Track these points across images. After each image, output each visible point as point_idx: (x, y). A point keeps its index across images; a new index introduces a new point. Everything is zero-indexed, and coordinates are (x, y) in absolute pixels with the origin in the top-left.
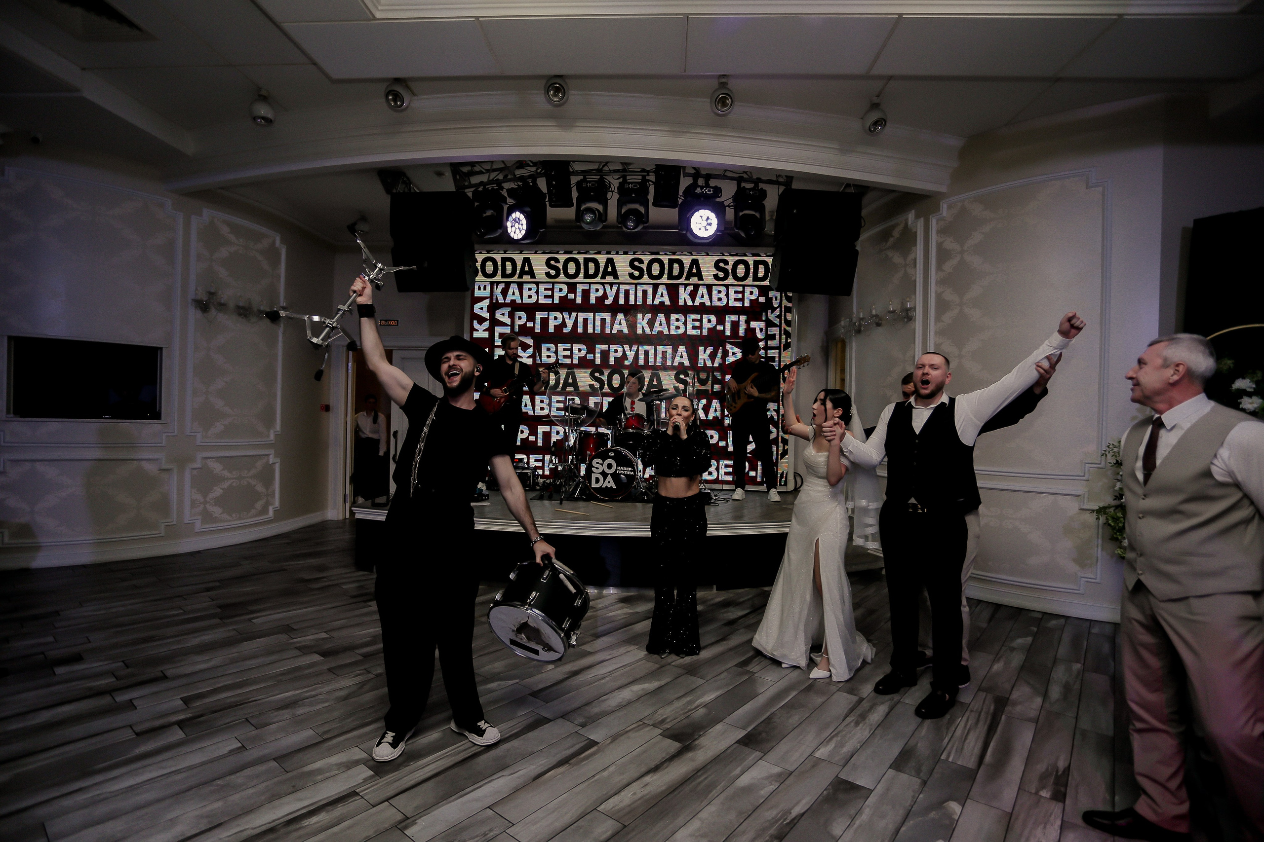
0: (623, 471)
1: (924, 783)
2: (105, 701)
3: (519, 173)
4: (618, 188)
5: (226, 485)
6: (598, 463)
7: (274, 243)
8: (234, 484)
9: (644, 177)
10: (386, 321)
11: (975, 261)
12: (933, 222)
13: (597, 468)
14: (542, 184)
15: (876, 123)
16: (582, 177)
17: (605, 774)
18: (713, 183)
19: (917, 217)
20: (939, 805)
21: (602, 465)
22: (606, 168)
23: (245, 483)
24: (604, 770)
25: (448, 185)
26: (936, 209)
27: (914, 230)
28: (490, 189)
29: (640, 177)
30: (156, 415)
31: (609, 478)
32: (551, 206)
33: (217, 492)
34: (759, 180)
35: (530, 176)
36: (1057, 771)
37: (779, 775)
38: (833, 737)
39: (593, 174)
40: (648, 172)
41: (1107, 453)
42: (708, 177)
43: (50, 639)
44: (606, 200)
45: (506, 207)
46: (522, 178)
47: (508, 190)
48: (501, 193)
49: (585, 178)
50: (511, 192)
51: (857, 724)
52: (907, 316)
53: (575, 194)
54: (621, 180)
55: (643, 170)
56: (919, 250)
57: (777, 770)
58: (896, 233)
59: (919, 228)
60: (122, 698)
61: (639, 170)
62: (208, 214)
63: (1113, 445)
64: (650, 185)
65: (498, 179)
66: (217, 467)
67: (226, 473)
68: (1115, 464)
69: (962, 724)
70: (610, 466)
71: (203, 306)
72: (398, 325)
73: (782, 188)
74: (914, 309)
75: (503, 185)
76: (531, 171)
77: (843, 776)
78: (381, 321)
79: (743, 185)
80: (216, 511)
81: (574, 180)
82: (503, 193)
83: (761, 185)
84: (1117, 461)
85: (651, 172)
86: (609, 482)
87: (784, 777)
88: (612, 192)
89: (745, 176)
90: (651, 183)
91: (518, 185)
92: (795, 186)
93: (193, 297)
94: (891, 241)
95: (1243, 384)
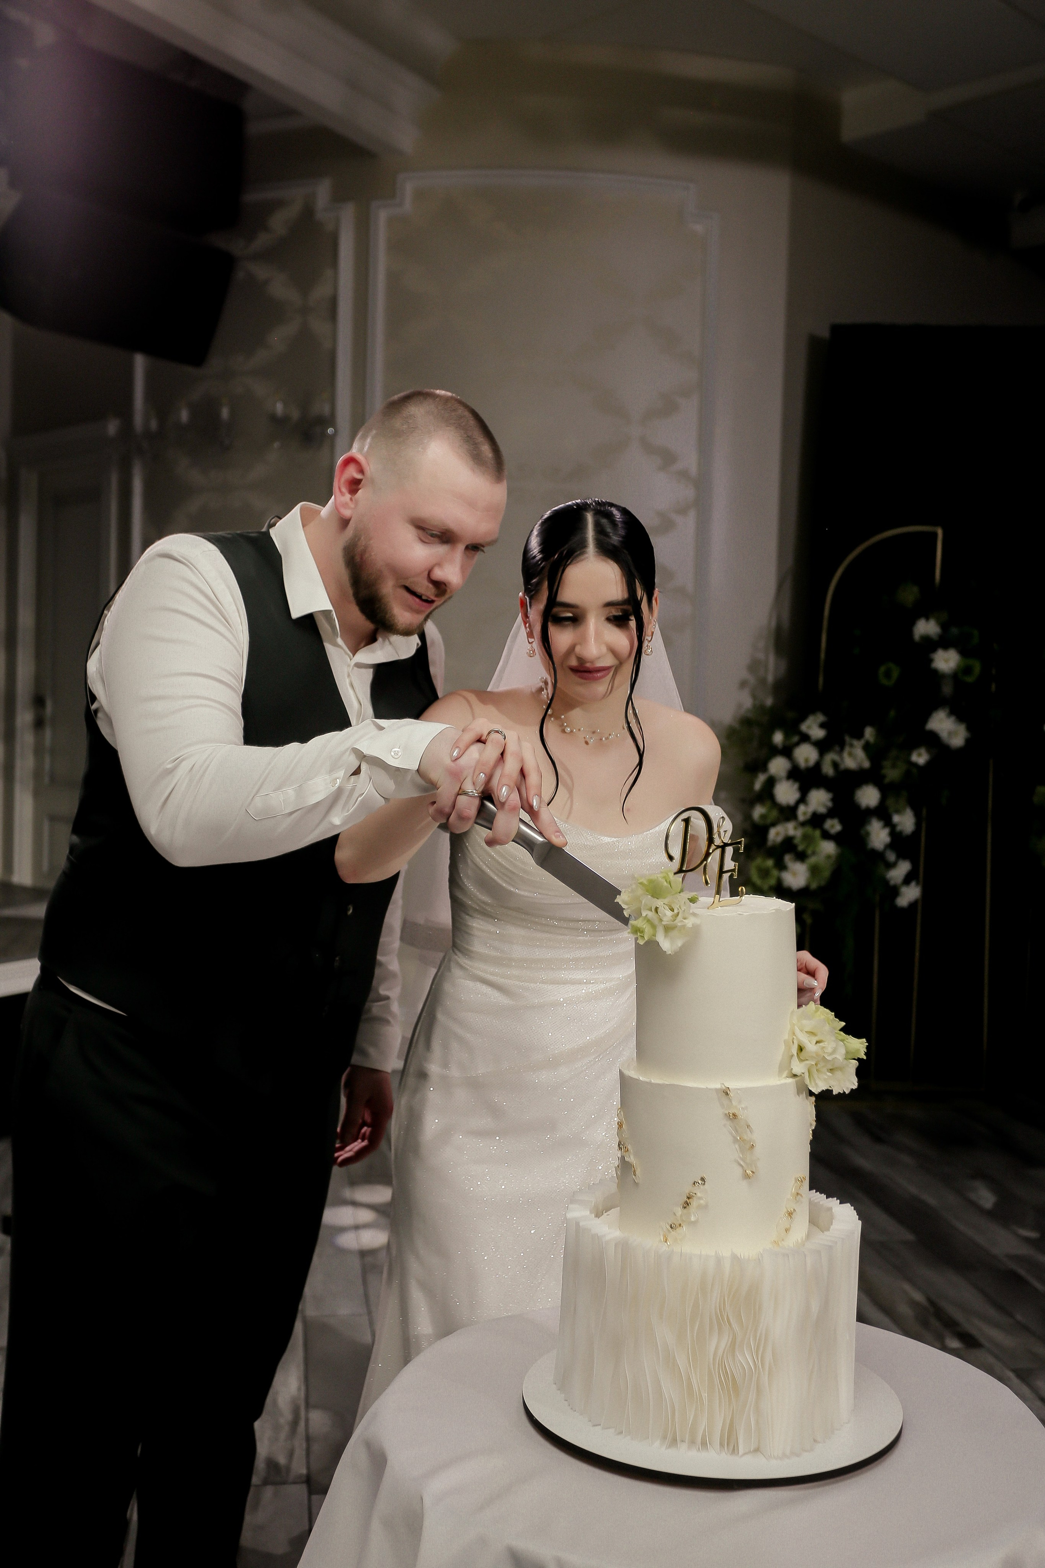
12: (382, 216)
26: (390, 189)
27: (330, 225)
52: (313, 433)
59: (343, 223)
94: (262, 241)
95: (926, 628)
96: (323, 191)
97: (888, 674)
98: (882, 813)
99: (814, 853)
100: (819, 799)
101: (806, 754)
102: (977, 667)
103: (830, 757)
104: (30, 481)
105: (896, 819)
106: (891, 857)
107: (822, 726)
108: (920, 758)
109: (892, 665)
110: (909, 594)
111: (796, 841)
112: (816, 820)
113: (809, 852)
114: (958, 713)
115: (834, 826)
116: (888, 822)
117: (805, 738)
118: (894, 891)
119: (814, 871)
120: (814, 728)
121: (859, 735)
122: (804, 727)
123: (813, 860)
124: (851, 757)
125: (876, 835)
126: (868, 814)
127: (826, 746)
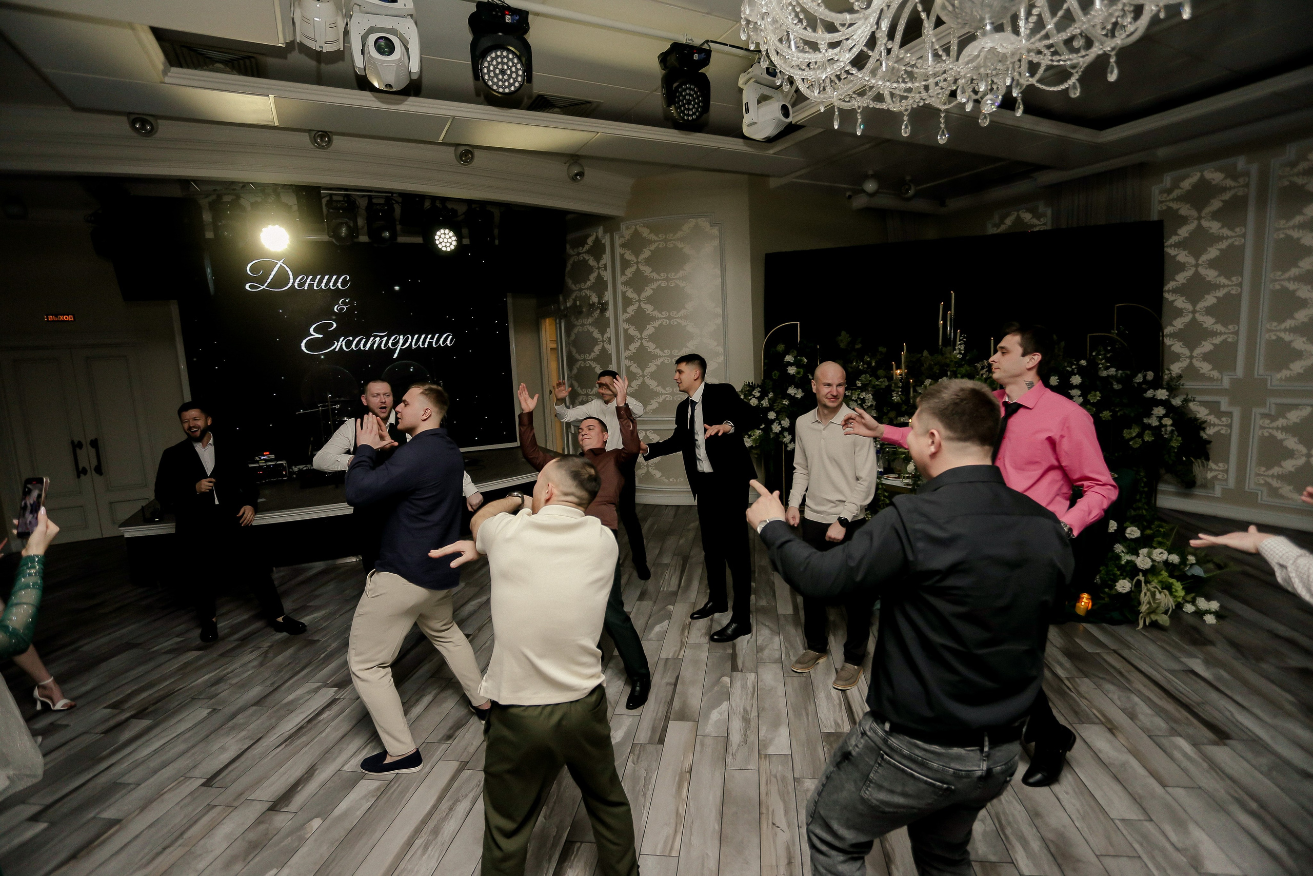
1: (655, 602)
4: (366, 208)
9: (390, 200)
11: (647, 270)
12: (616, 237)
15: (577, 175)
17: (487, 645)
18: (449, 205)
19: (605, 232)
20: (664, 608)
24: (485, 644)
26: (619, 229)
27: (603, 242)
29: (385, 198)
44: (355, 216)
52: (603, 307)
53: (325, 210)
56: (606, 259)
59: (606, 241)
69: (668, 573)
74: (607, 303)
94: (586, 247)
95: (789, 358)
96: (600, 230)
97: (775, 375)
102: (802, 370)
105: (782, 422)
106: (786, 434)
107: (759, 392)
108: (786, 402)
110: (781, 347)
114: (797, 387)
116: (780, 424)
117: (754, 396)
118: (786, 446)
119: (754, 440)
120: (757, 393)
121: (767, 396)
123: (754, 437)
124: (765, 403)
125: (776, 428)
126: (772, 421)
127: (760, 399)
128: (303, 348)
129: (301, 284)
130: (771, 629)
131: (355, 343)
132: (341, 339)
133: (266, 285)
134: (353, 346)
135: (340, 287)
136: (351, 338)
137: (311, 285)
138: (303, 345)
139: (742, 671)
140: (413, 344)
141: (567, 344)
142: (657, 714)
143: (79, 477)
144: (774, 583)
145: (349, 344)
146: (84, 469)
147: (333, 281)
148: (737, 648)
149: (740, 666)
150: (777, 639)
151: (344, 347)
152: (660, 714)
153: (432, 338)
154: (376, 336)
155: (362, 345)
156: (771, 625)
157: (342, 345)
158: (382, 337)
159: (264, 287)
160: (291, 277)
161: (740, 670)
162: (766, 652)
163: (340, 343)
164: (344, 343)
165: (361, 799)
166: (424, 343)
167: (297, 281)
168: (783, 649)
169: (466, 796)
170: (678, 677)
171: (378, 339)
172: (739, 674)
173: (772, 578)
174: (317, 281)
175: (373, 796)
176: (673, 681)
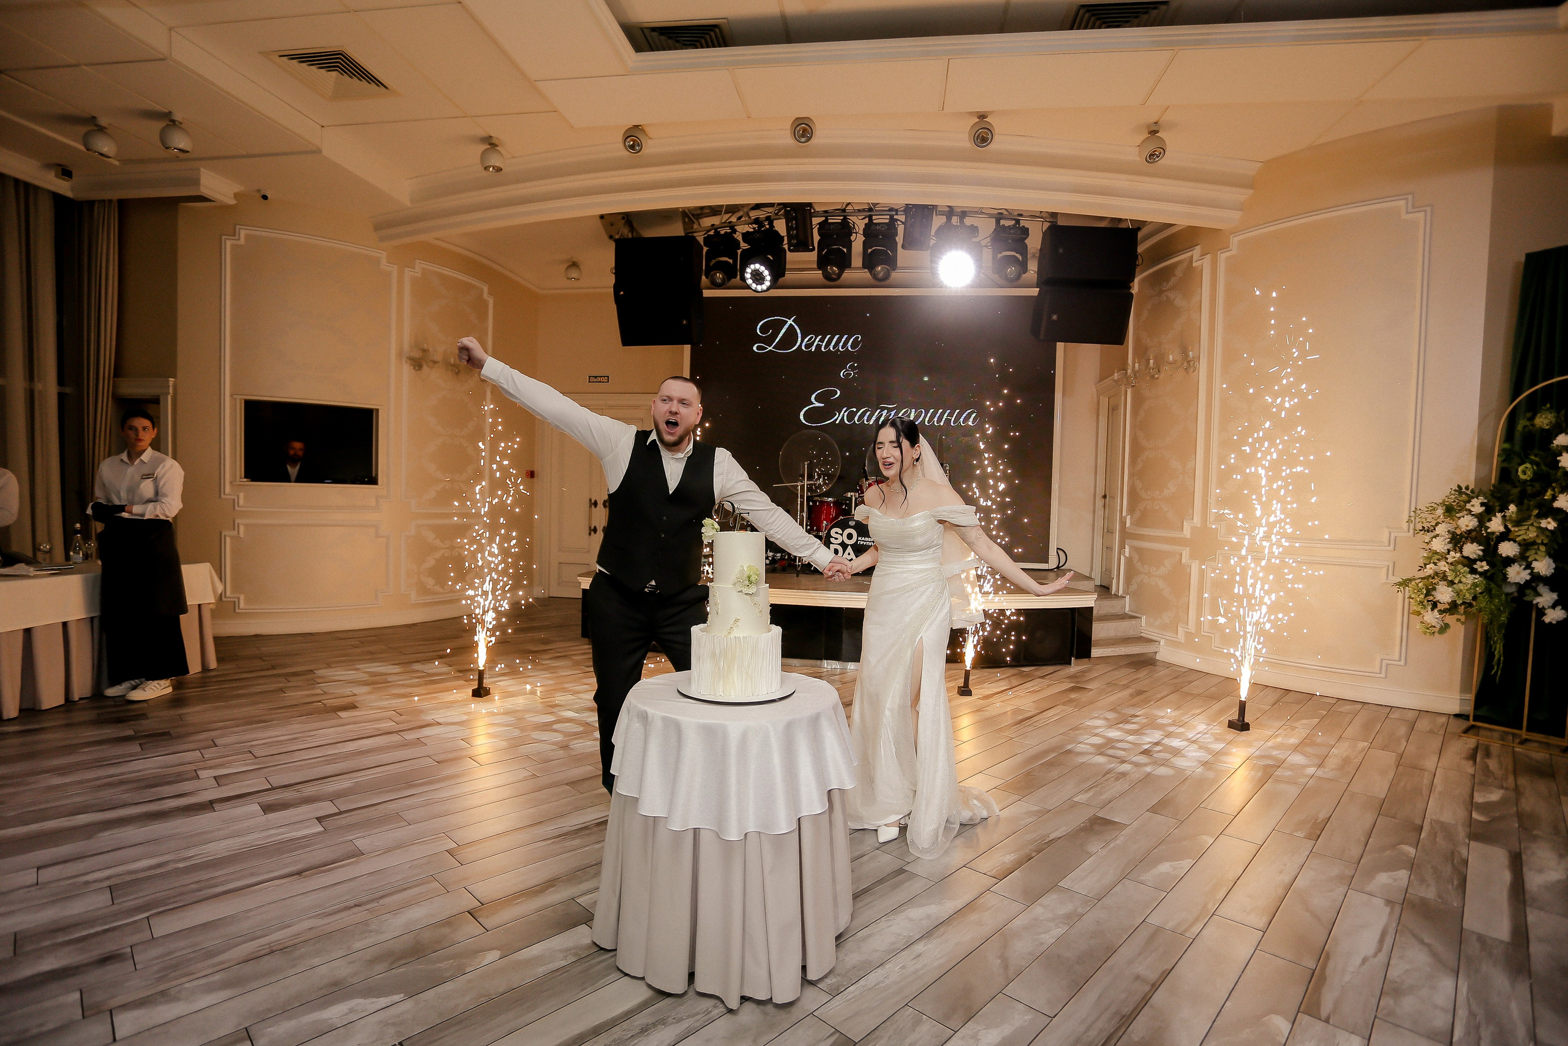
0: (865, 541)
2: (396, 738)
3: (754, 214)
4: (864, 230)
5: (438, 555)
6: (836, 533)
7: (482, 294)
8: (446, 555)
9: (892, 217)
10: (596, 377)
12: (1221, 259)
13: (836, 539)
14: (780, 226)
15: (1153, 153)
16: (824, 218)
18: (968, 221)
19: (1203, 254)
21: (842, 535)
22: (850, 207)
23: (457, 554)
25: (676, 230)
26: (1225, 246)
27: (1199, 269)
28: (722, 232)
29: (888, 217)
30: (373, 481)
31: (849, 549)
32: (790, 250)
33: (430, 562)
34: (1021, 215)
35: (768, 218)
36: (1316, 820)
37: (1038, 812)
38: (1093, 787)
39: (836, 214)
40: (897, 211)
41: (1413, 519)
42: (963, 214)
43: (320, 692)
44: (851, 242)
45: (739, 252)
46: (757, 221)
47: (743, 234)
48: (734, 236)
49: (827, 219)
50: (746, 236)
51: (1117, 779)
52: (1190, 366)
53: (816, 238)
54: (866, 220)
55: (891, 210)
56: (1204, 292)
57: (1036, 808)
58: (1179, 272)
60: (411, 736)
61: (887, 209)
62: (420, 265)
63: (1420, 510)
64: (898, 225)
65: (730, 222)
66: (430, 536)
67: (438, 542)
68: (1421, 530)
70: (850, 536)
71: (417, 364)
72: (608, 382)
73: (1046, 225)
74: (1197, 358)
75: (736, 227)
76: (769, 213)
77: (1100, 815)
78: (590, 377)
79: (1002, 222)
80: (430, 582)
81: (816, 221)
82: (735, 236)
83: (1022, 224)
84: (1423, 527)
85: (900, 211)
86: (849, 554)
87: (1043, 813)
88: (856, 233)
89: (1005, 213)
90: (899, 223)
91: (754, 228)
92: (1061, 222)
93: (408, 355)
94: (1173, 280)
97: (1524, 473)
98: (1523, 558)
99: (1460, 582)
100: (1472, 550)
101: (1467, 523)
103: (1488, 524)
104: (1104, 401)
105: (1535, 564)
106: (1542, 589)
107: (1482, 504)
108: (1550, 524)
109: (1528, 465)
110: (1544, 420)
111: (1447, 574)
112: (1469, 563)
113: (1456, 581)
115: (1482, 566)
116: (1529, 566)
118: (1541, 612)
119: (1458, 593)
120: (1476, 506)
121: (1501, 512)
122: (1468, 506)
123: (1461, 586)
124: (1496, 525)
125: (1517, 574)
126: (1509, 561)
127: (1483, 519)
128: (802, 417)
129: (807, 346)
130: (1434, 954)
131: (859, 414)
132: (843, 412)
133: (772, 347)
134: (856, 418)
135: (850, 349)
136: (855, 410)
137: (818, 346)
138: (802, 413)
139: (1327, 1021)
140: (927, 419)
141: (1133, 427)
142: (1088, 1029)
143: (590, 534)
144: (1466, 862)
145: (851, 416)
146: (595, 527)
147: (843, 340)
148: (1331, 965)
149: (1326, 1008)
150: (1446, 984)
151: (845, 418)
152: (1093, 1033)
153: (951, 415)
154: (883, 409)
155: (865, 418)
156: (1439, 948)
157: (843, 417)
158: (890, 410)
159: (770, 348)
160: (799, 335)
161: (1324, 1015)
162: (1408, 1004)
163: (842, 414)
164: (846, 414)
165: (561, 951)
166: (939, 420)
167: (804, 344)
168: (1462, 1013)
169: (680, 1020)
170: (1167, 973)
171: (885, 412)
172: (1319, 1026)
173: (1464, 852)
174: (825, 342)
175: (576, 954)
176: (1153, 976)
